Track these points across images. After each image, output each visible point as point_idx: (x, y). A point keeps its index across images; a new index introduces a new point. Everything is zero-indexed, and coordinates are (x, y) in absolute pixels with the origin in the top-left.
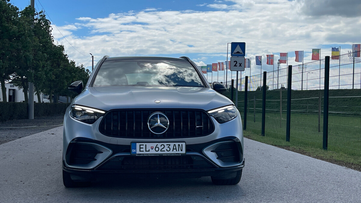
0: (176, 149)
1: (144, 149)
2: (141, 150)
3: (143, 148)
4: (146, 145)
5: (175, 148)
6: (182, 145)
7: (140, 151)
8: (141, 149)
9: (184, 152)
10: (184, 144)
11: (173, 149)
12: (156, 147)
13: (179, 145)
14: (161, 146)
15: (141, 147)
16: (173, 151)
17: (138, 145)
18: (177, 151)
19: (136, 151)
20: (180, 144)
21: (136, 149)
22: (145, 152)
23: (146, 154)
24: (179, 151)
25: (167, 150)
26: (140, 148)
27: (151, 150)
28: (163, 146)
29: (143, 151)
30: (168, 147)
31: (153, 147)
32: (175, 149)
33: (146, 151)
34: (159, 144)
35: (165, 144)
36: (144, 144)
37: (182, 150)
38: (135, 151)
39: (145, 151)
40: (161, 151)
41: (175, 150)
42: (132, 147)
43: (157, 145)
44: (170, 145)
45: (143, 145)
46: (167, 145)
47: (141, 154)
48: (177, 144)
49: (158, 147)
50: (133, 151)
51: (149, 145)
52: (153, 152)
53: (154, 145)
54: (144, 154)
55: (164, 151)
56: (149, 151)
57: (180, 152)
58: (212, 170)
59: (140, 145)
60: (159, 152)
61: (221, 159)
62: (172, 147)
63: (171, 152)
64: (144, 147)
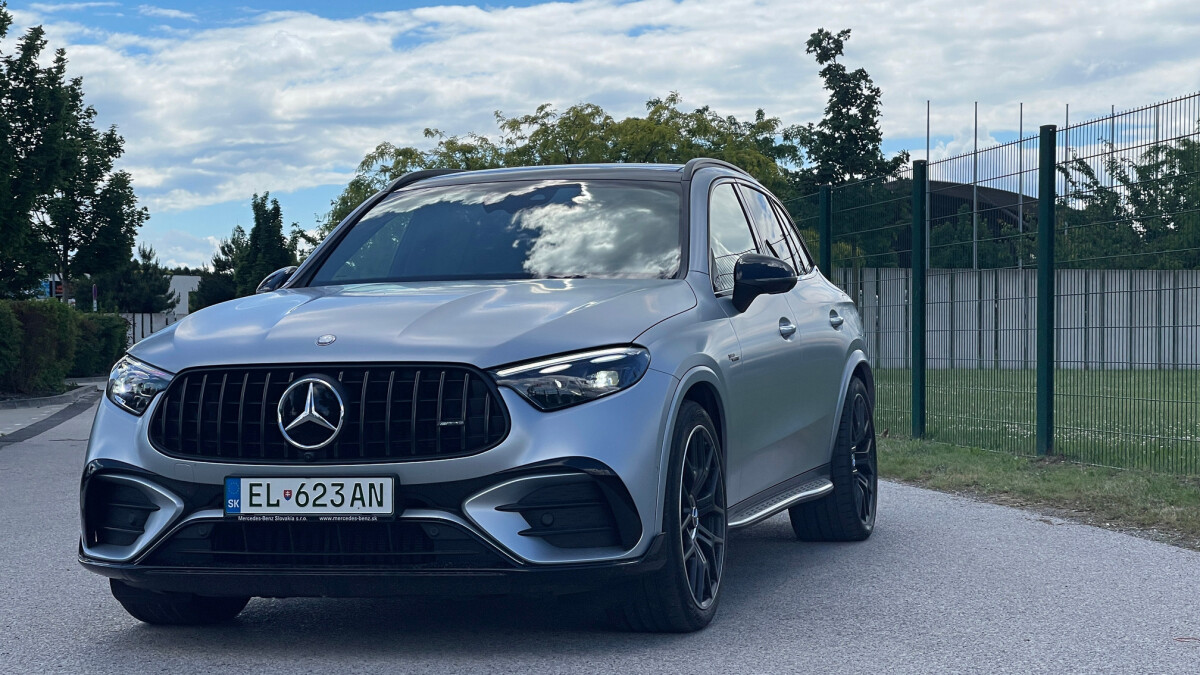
0: (362, 499)
1: (262, 500)
2: (256, 500)
3: (259, 495)
4: (268, 485)
5: (358, 496)
6: (381, 485)
7: (251, 505)
8: (254, 498)
9: (388, 508)
10: (388, 483)
11: (354, 499)
12: (299, 493)
13: (372, 486)
14: (315, 489)
15: (256, 490)
16: (352, 505)
17: (245, 483)
18: (364, 505)
19: (239, 503)
20: (377, 482)
21: (238, 497)
22: (265, 510)
23: (267, 515)
24: (370, 505)
25: (332, 501)
26: (252, 495)
27: (283, 501)
28: (320, 490)
29: (260, 505)
30: (337, 493)
31: (290, 491)
32: (358, 499)
33: (269, 505)
34: (311, 483)
35: (327, 482)
36: (264, 481)
37: (380, 504)
38: (236, 503)
39: (264, 503)
40: (315, 505)
41: (358, 503)
42: (229, 490)
43: (303, 485)
44: (342, 485)
45: (260, 485)
46: (333, 485)
47: (252, 515)
48: (365, 483)
49: (304, 493)
50: (232, 503)
51: (279, 486)
52: (289, 508)
53: (294, 484)
54: (260, 515)
55: (325, 505)
56: (277, 505)
57: (375, 510)
58: (495, 574)
59: (252, 485)
60: (310, 510)
61: (541, 536)
62: (348, 493)
63: (346, 509)
64: (262, 491)
